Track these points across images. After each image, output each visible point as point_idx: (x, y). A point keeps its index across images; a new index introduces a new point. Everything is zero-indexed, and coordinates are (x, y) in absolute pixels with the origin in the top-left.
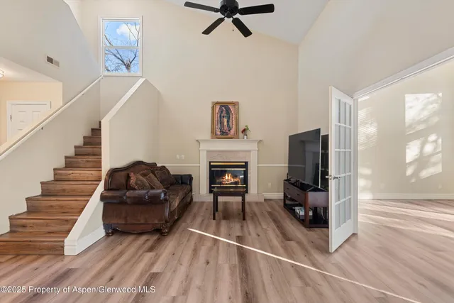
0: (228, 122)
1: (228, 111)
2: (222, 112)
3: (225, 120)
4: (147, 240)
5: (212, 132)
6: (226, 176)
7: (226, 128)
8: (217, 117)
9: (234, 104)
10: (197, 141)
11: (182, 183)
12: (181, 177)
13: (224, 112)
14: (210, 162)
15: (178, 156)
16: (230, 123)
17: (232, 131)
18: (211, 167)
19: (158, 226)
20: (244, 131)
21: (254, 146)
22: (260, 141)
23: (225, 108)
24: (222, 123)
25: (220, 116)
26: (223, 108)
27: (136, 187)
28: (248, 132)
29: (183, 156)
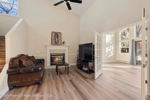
0: (58, 39)
1: (58, 35)
2: (55, 36)
3: (57, 39)
4: (33, 88)
5: (52, 43)
6: (56, 59)
7: (57, 41)
8: (53, 37)
9: (60, 33)
10: (46, 46)
11: (40, 62)
12: (40, 60)
13: (56, 36)
14: (51, 54)
15: (37, 52)
16: (59, 40)
17: (59, 43)
18: (51, 55)
19: (38, 81)
20: (63, 43)
21: (66, 48)
22: (69, 46)
23: (57, 34)
24: (55, 40)
25: (55, 37)
26: (56, 34)
27: (26, 66)
28: (65, 43)
29: (39, 52)
